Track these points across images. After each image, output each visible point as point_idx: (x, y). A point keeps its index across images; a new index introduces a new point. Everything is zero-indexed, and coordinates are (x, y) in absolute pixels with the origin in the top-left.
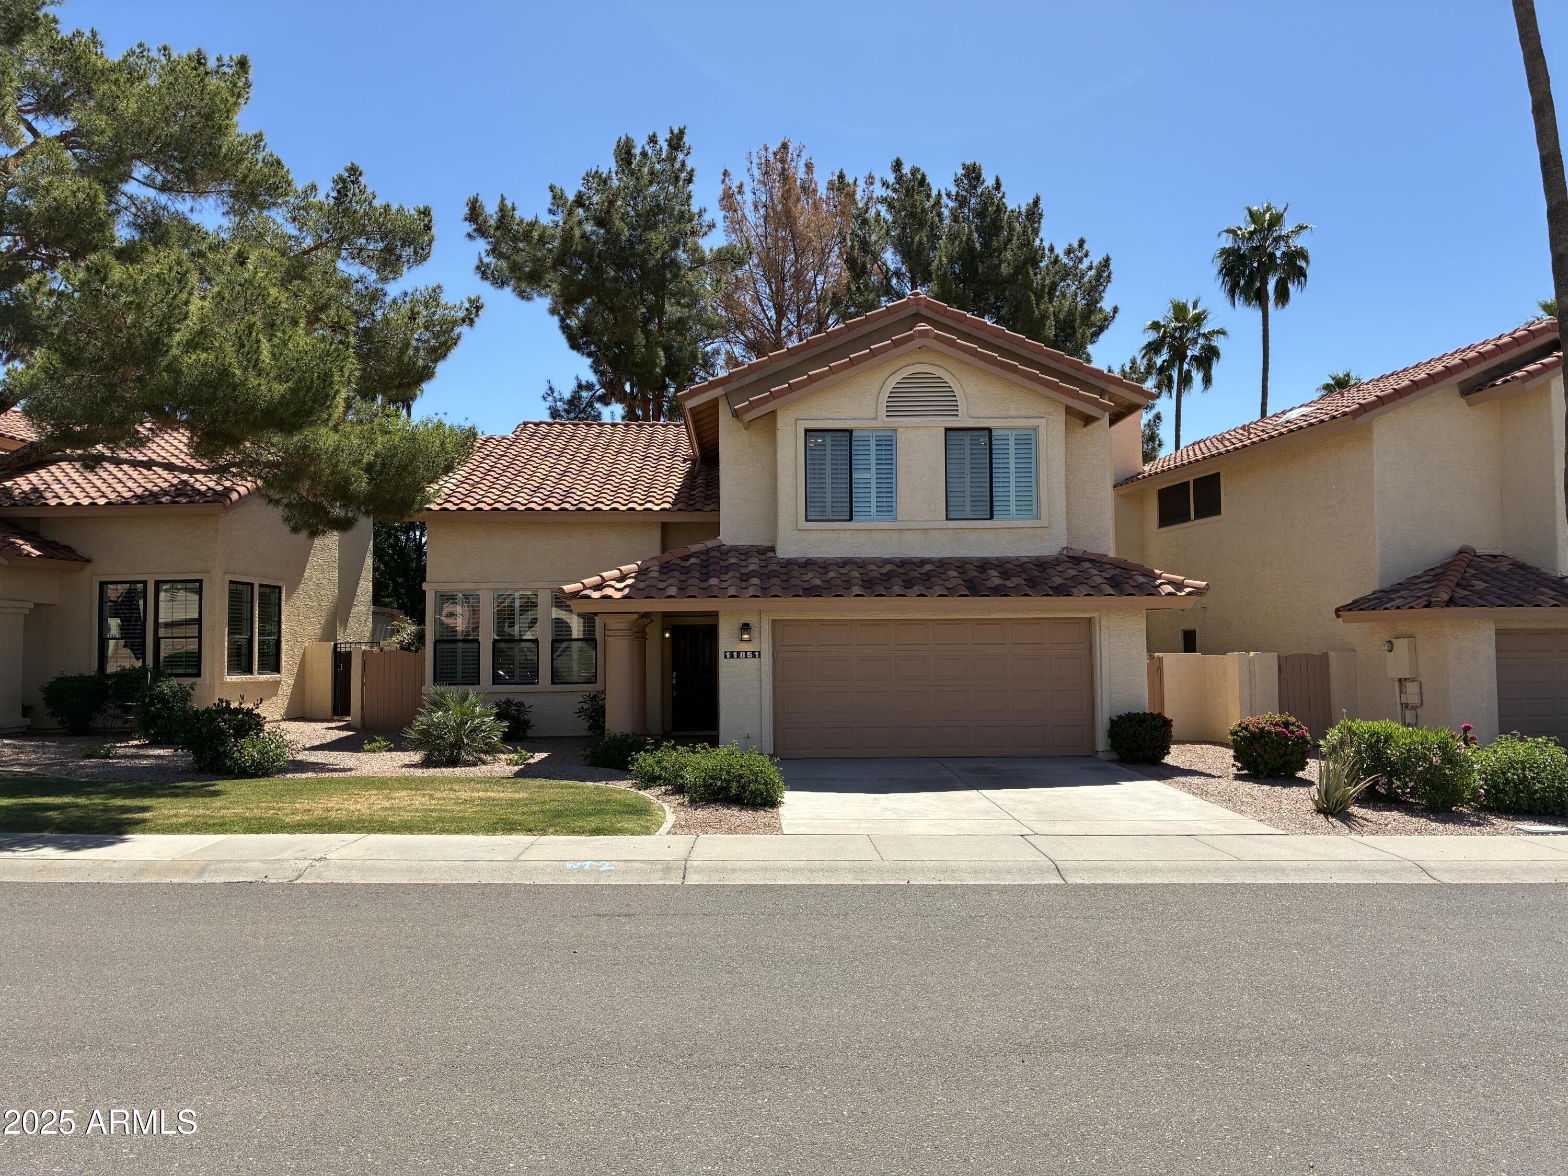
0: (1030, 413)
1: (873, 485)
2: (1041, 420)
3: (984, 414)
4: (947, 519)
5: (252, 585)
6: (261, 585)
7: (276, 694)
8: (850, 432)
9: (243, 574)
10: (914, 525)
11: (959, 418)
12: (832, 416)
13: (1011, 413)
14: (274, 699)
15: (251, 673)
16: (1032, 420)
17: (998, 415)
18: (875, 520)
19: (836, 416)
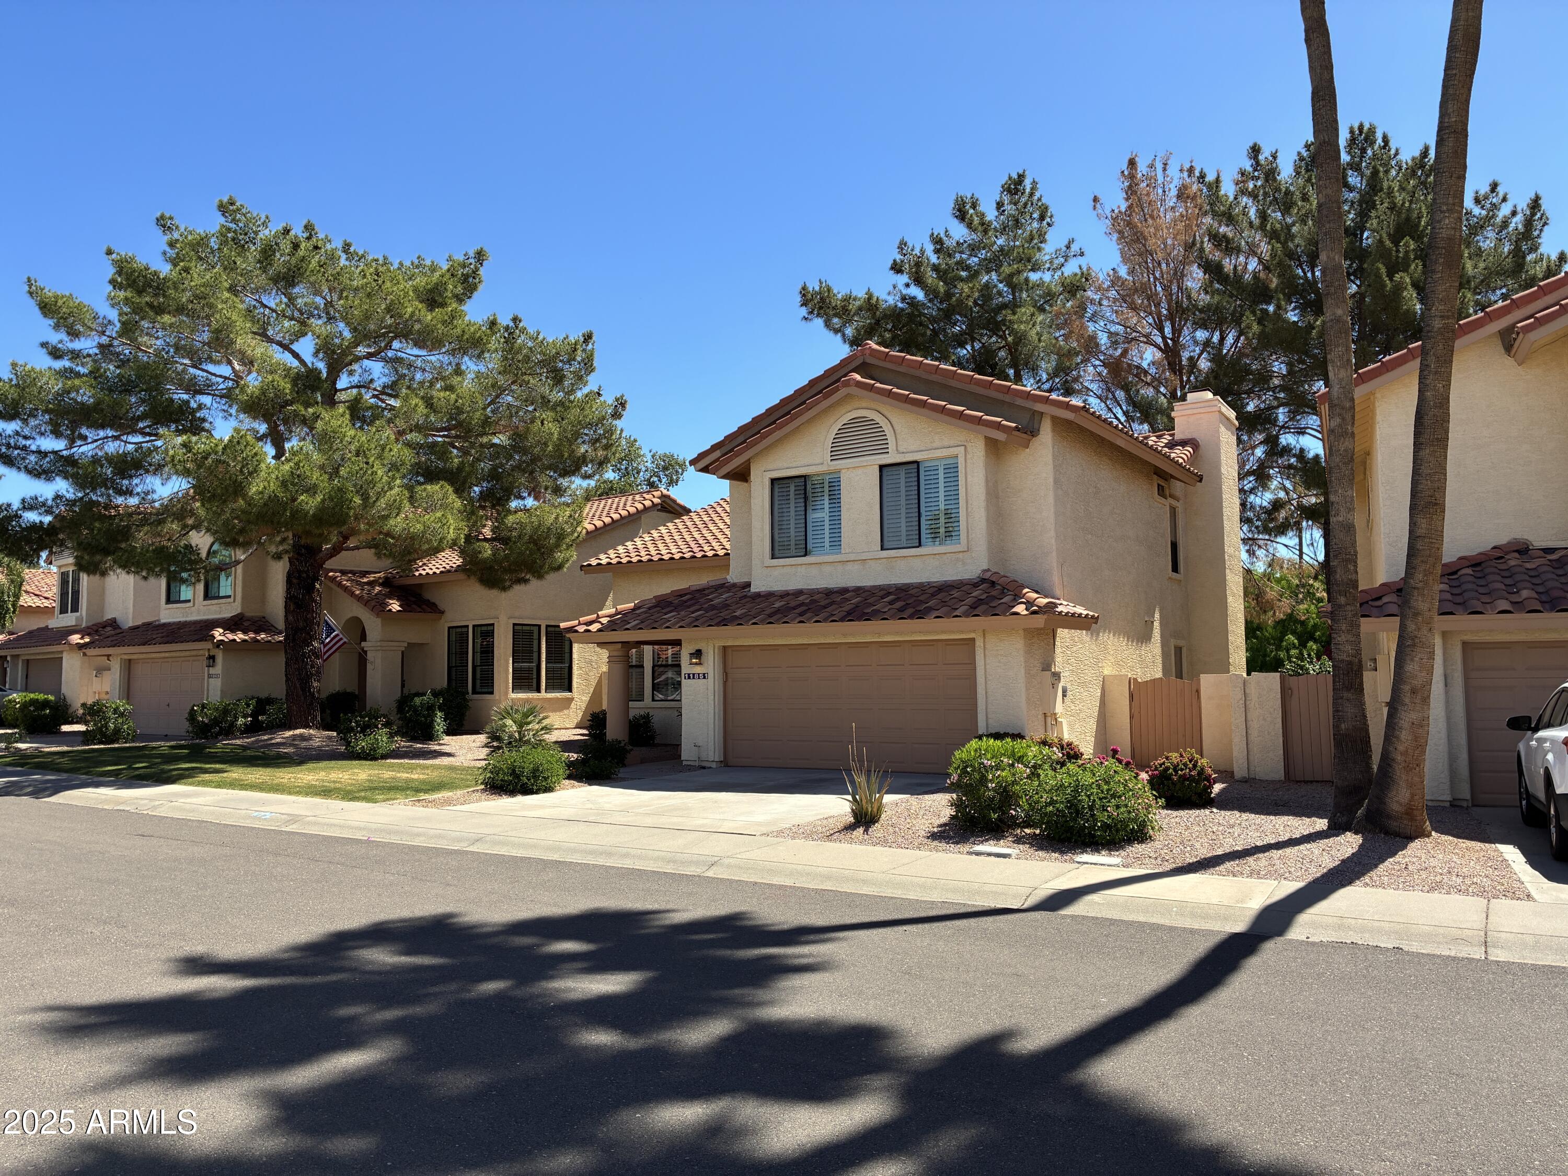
0: (952, 443)
1: (827, 523)
2: (959, 448)
3: (912, 448)
4: (882, 549)
5: (539, 626)
6: (547, 626)
7: (568, 707)
8: (805, 477)
9: (529, 618)
10: (852, 557)
11: (889, 455)
12: (791, 465)
13: (935, 445)
14: (566, 712)
15: (539, 691)
16: (951, 449)
17: (923, 448)
18: (827, 554)
19: (794, 465)
